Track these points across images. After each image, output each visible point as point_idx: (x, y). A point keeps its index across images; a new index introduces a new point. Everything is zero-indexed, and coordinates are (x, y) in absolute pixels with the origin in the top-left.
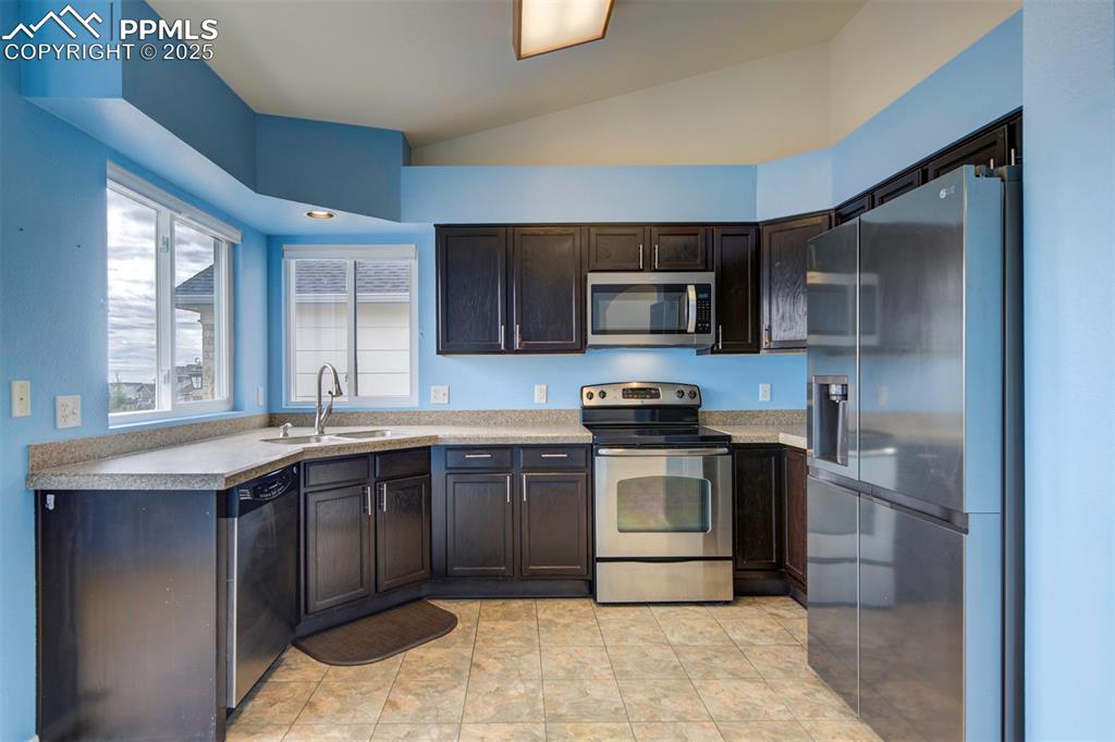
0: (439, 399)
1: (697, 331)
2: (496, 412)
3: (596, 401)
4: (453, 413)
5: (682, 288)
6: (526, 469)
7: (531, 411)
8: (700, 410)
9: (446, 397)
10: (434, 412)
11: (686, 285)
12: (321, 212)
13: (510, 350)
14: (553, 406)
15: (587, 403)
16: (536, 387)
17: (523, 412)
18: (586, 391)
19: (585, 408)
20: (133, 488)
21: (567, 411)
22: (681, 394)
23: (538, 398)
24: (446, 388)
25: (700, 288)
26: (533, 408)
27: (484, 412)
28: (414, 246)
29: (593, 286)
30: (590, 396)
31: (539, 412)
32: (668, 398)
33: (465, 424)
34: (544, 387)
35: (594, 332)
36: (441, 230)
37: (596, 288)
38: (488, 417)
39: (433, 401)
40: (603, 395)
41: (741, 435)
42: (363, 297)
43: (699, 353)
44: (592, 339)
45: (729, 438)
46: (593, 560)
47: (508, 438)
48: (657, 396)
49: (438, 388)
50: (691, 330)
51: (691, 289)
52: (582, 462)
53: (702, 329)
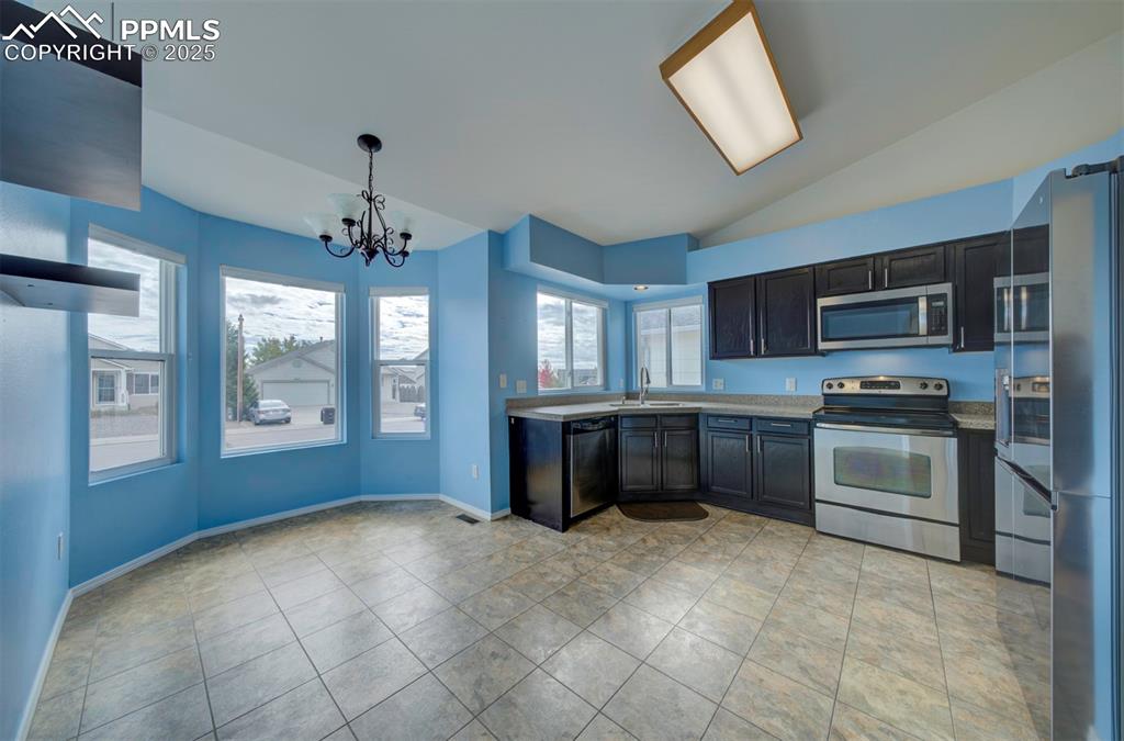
0: (718, 386)
1: (930, 333)
2: (757, 396)
3: (836, 390)
4: (727, 395)
5: (914, 300)
6: (761, 433)
8: (950, 399)
9: (723, 386)
11: (917, 298)
12: (641, 287)
13: (757, 354)
14: (801, 392)
15: (827, 391)
16: (787, 380)
17: (777, 396)
18: (826, 383)
19: (825, 395)
21: (813, 397)
24: (722, 380)
25: (932, 299)
26: (783, 394)
28: (696, 297)
29: (822, 308)
30: (830, 386)
31: (791, 397)
33: (734, 403)
34: (793, 380)
36: (711, 285)
37: (824, 309)
38: (751, 399)
39: (714, 388)
40: (841, 386)
44: (821, 345)
46: (812, 500)
47: (747, 412)
48: (897, 386)
49: (716, 380)
50: (923, 333)
51: (923, 300)
52: (805, 431)
53: (936, 332)
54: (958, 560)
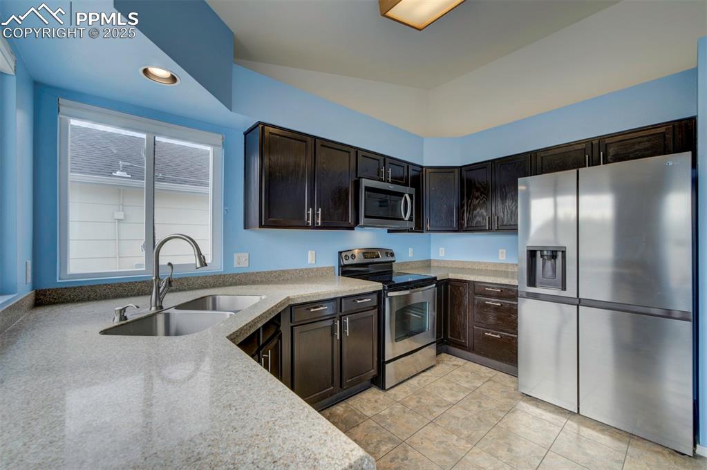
3: (350, 261)
5: (402, 195)
7: (306, 269)
8: (394, 263)
9: (247, 261)
10: (237, 274)
13: (315, 227)
14: (320, 265)
15: (346, 262)
16: (309, 252)
18: (343, 254)
19: (342, 266)
21: (328, 268)
22: (387, 254)
24: (247, 255)
26: (307, 267)
27: (276, 272)
28: (221, 136)
29: (366, 187)
30: (347, 258)
31: (311, 270)
32: (382, 259)
33: (262, 283)
35: (366, 217)
36: (265, 127)
37: (368, 189)
39: (236, 266)
40: (353, 256)
44: (363, 221)
45: (435, 278)
47: (337, 293)
49: (239, 254)
50: (407, 218)
51: (407, 196)
52: (375, 303)
53: (410, 219)
54: (435, 362)
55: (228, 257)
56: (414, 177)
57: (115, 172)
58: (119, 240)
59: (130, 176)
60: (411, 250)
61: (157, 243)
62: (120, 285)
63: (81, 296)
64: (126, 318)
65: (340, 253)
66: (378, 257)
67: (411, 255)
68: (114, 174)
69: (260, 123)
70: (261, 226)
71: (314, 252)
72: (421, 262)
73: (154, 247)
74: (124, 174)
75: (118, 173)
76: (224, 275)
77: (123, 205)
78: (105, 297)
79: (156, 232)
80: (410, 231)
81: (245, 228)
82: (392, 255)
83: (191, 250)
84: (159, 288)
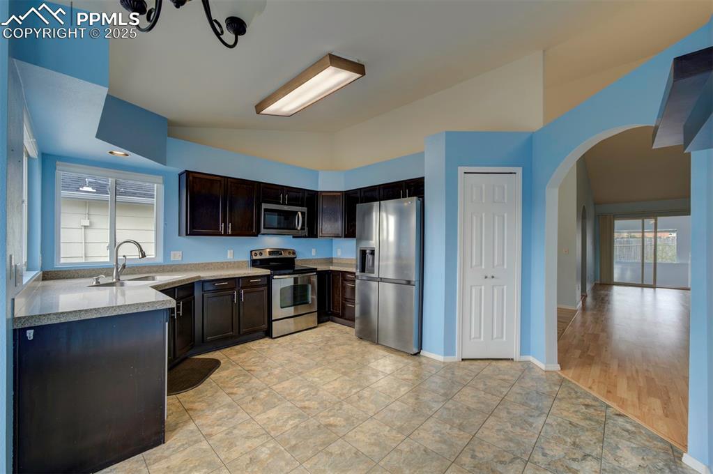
0: (176, 257)
1: (301, 229)
2: (209, 264)
3: (258, 257)
4: (184, 265)
5: (297, 213)
6: (242, 288)
8: (296, 259)
9: (181, 257)
10: (173, 265)
13: (226, 234)
14: (237, 260)
15: (255, 258)
16: (228, 251)
17: (222, 263)
18: (253, 253)
20: (94, 317)
21: (243, 262)
22: (289, 253)
23: (230, 256)
24: (181, 252)
25: (303, 214)
26: (227, 261)
28: (162, 177)
29: (264, 209)
30: (256, 255)
31: (230, 263)
32: (285, 255)
33: (192, 270)
35: (264, 228)
36: (190, 174)
38: (205, 266)
39: (172, 259)
40: (261, 254)
41: (320, 268)
42: (119, 198)
43: (294, 237)
44: (263, 231)
45: (316, 269)
46: (271, 322)
49: (176, 252)
50: (299, 229)
51: (300, 213)
52: (266, 283)
53: (303, 228)
54: (316, 325)
55: (166, 253)
56: (309, 199)
57: (82, 187)
58: (85, 243)
59: (95, 191)
60: (314, 250)
61: (117, 245)
62: (93, 270)
63: (69, 276)
64: (99, 283)
65: (251, 252)
66: (281, 254)
67: (313, 253)
68: (81, 189)
69: (186, 171)
70: (187, 235)
71: (232, 251)
72: (324, 259)
73: (114, 246)
74: (90, 189)
75: (85, 189)
76: (164, 266)
77: (89, 215)
78: (83, 277)
79: (117, 237)
80: (305, 237)
81: (179, 235)
82: (294, 253)
83: (136, 249)
84: (117, 269)
